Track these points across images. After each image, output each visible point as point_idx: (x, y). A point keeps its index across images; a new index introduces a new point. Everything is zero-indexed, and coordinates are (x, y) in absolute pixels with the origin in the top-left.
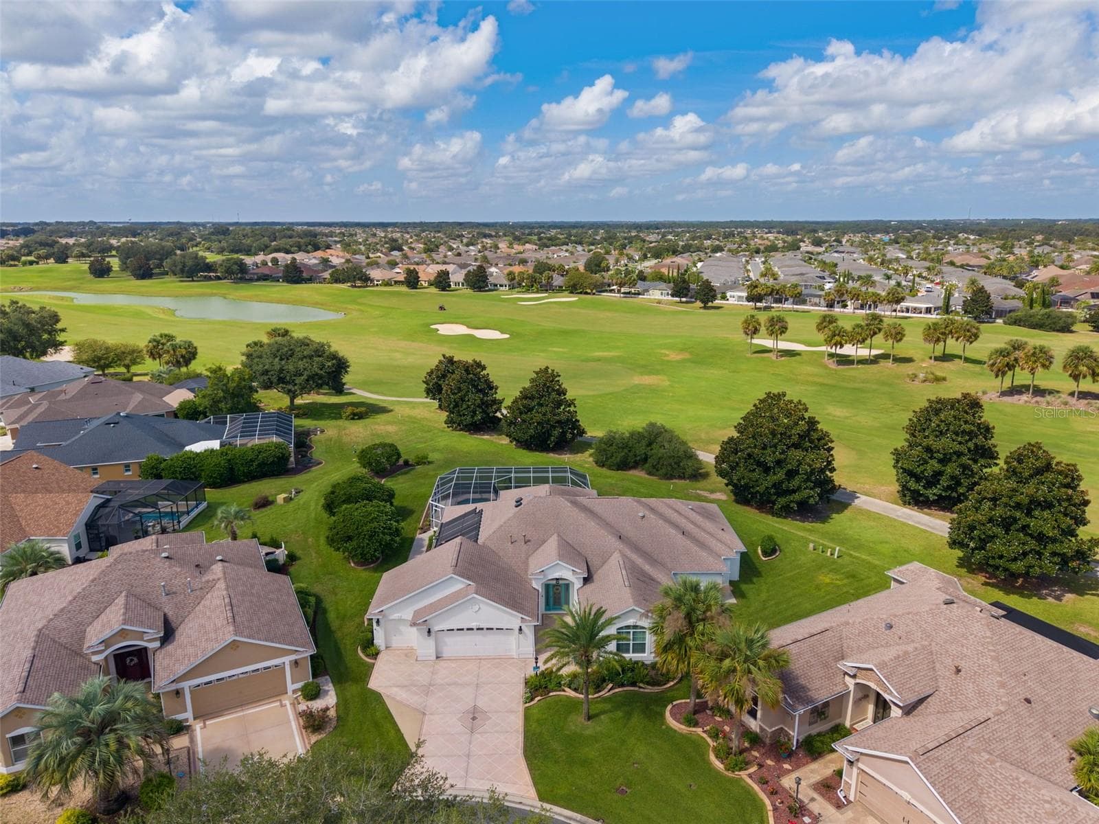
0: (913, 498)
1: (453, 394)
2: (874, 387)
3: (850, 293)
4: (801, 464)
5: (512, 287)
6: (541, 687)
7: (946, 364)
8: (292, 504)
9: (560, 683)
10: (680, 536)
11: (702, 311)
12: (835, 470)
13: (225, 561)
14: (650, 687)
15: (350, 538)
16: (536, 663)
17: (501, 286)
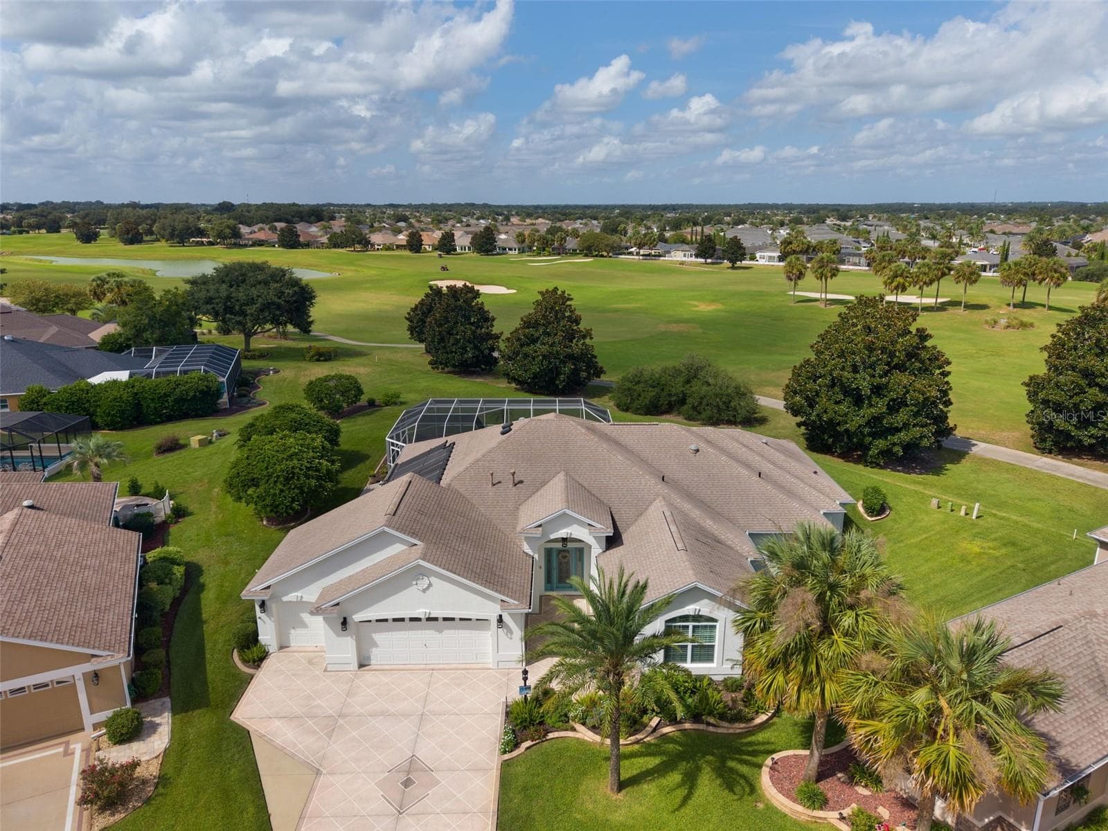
0: (1056, 443)
1: (438, 326)
2: (948, 334)
3: (895, 250)
4: (908, 392)
5: (522, 251)
6: (532, 722)
7: (1027, 311)
8: (210, 448)
9: (566, 715)
10: (756, 478)
11: (730, 270)
12: (951, 404)
13: (39, 509)
14: (726, 724)
15: (255, 483)
16: (525, 679)
17: (510, 249)
